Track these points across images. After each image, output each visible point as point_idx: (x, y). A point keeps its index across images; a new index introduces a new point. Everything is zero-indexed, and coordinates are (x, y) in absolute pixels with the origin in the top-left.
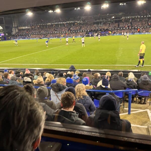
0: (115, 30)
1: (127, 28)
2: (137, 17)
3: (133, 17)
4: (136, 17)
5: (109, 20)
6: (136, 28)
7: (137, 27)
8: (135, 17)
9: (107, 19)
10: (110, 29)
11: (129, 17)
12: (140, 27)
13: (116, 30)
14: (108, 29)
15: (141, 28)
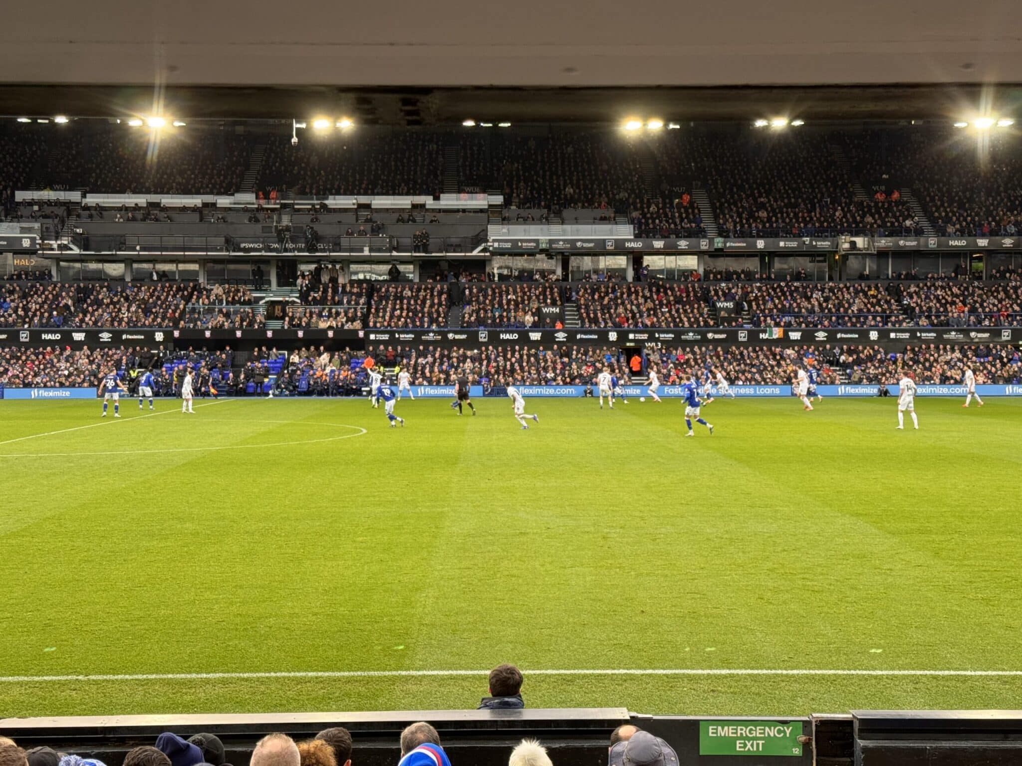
0: (427, 343)
2: (620, 244)
5: (366, 249)
6: (613, 336)
7: (623, 336)
8: (602, 244)
9: (344, 241)
10: (372, 337)
12: (645, 336)
14: (361, 334)
15: (652, 339)
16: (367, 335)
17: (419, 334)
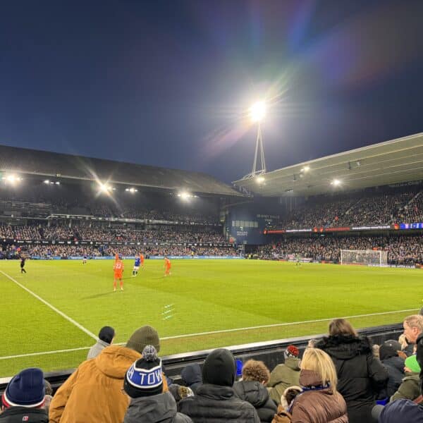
0: (36, 244)
1: (69, 243)
2: (90, 218)
3: (80, 217)
4: (87, 219)
5: (12, 216)
6: (91, 243)
7: (94, 243)
8: (85, 218)
10: (19, 242)
11: (68, 216)
13: (39, 244)
14: (15, 241)
15: (102, 244)
16: (17, 240)
17: (33, 241)
